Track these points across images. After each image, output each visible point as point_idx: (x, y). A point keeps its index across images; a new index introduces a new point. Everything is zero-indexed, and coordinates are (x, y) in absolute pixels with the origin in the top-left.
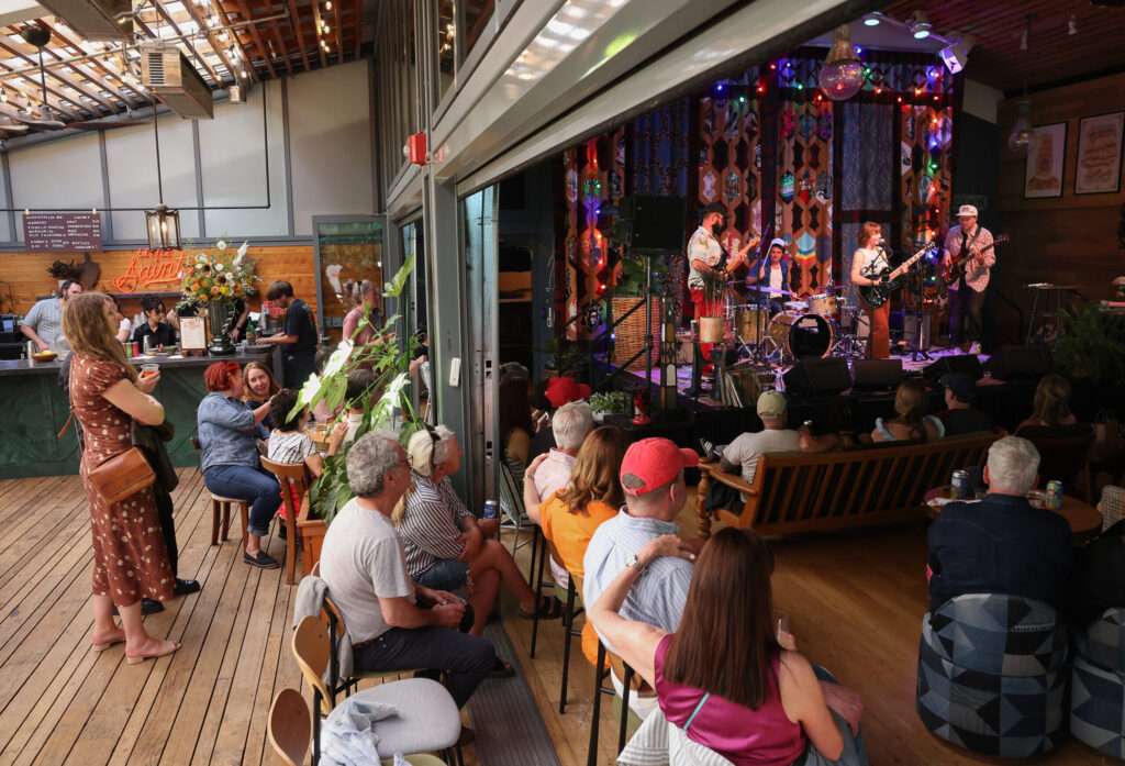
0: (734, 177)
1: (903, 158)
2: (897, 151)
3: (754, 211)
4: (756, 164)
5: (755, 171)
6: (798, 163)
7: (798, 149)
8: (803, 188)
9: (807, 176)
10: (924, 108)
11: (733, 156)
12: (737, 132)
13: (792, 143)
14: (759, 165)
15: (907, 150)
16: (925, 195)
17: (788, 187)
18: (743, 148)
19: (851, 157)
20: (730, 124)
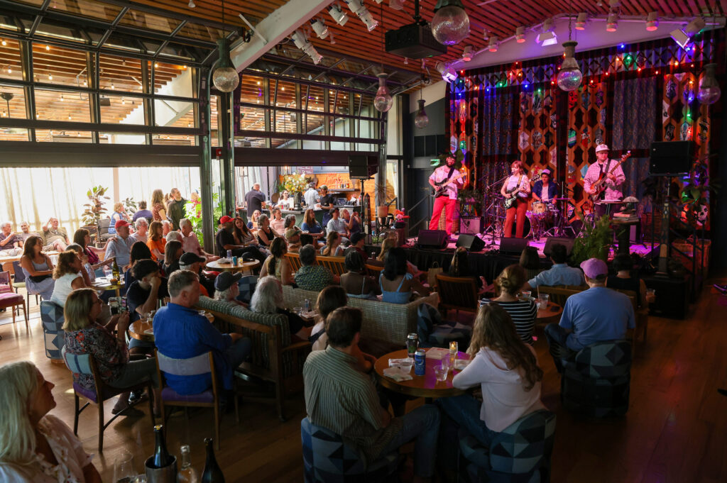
0: (539, 134)
1: (663, 112)
2: (660, 107)
3: (551, 153)
4: (552, 126)
5: (551, 130)
6: (579, 123)
7: (579, 115)
8: (583, 138)
9: (585, 131)
10: (684, 74)
11: (538, 122)
12: (540, 109)
13: (575, 111)
14: (555, 126)
15: (666, 106)
16: (684, 136)
17: (572, 138)
18: (543, 118)
19: (618, 116)
20: (536, 104)
